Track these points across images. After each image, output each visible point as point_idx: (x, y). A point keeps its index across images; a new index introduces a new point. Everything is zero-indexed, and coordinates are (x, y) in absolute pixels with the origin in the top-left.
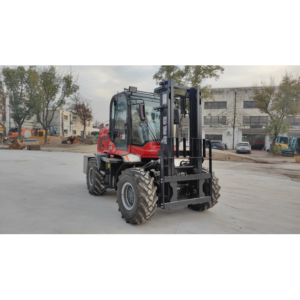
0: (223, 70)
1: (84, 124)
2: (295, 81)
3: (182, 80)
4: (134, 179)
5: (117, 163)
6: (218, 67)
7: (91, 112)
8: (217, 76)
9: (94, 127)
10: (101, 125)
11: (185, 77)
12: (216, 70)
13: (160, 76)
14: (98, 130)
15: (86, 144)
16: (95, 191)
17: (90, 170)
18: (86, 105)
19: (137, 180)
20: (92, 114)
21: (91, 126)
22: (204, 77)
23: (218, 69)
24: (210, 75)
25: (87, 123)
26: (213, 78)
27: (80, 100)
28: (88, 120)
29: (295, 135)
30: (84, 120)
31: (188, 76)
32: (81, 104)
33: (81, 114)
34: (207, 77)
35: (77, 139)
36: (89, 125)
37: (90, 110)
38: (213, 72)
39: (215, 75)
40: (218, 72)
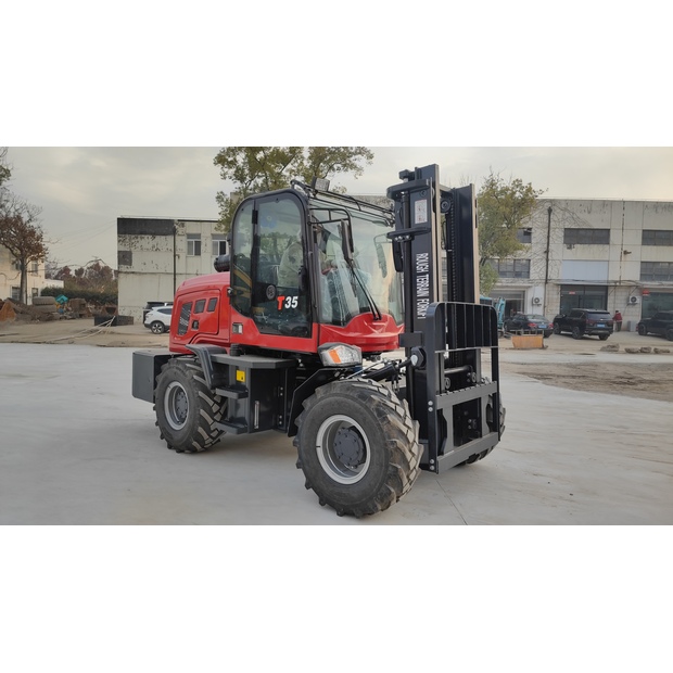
0: (371, 157)
1: (23, 269)
2: (507, 189)
3: (284, 172)
4: (366, 408)
5: (274, 367)
6: (361, 151)
7: (40, 238)
8: (360, 170)
9: (48, 276)
10: (61, 272)
11: (289, 166)
12: (357, 157)
13: (230, 159)
14: (60, 284)
15: (33, 319)
16: (195, 444)
17: (169, 390)
18: (25, 218)
19: (377, 410)
20: (45, 243)
21: (42, 273)
22: (331, 168)
23: (360, 153)
24: (345, 166)
25: (30, 266)
26: (351, 172)
27: (8, 205)
28: (34, 259)
29: (504, 296)
30: (22, 258)
31: (296, 165)
32: (12, 215)
33: (12, 242)
34: (339, 169)
35: (8, 309)
36: (35, 271)
37: (38, 233)
38: (352, 159)
39: (353, 166)
40: (361, 161)
